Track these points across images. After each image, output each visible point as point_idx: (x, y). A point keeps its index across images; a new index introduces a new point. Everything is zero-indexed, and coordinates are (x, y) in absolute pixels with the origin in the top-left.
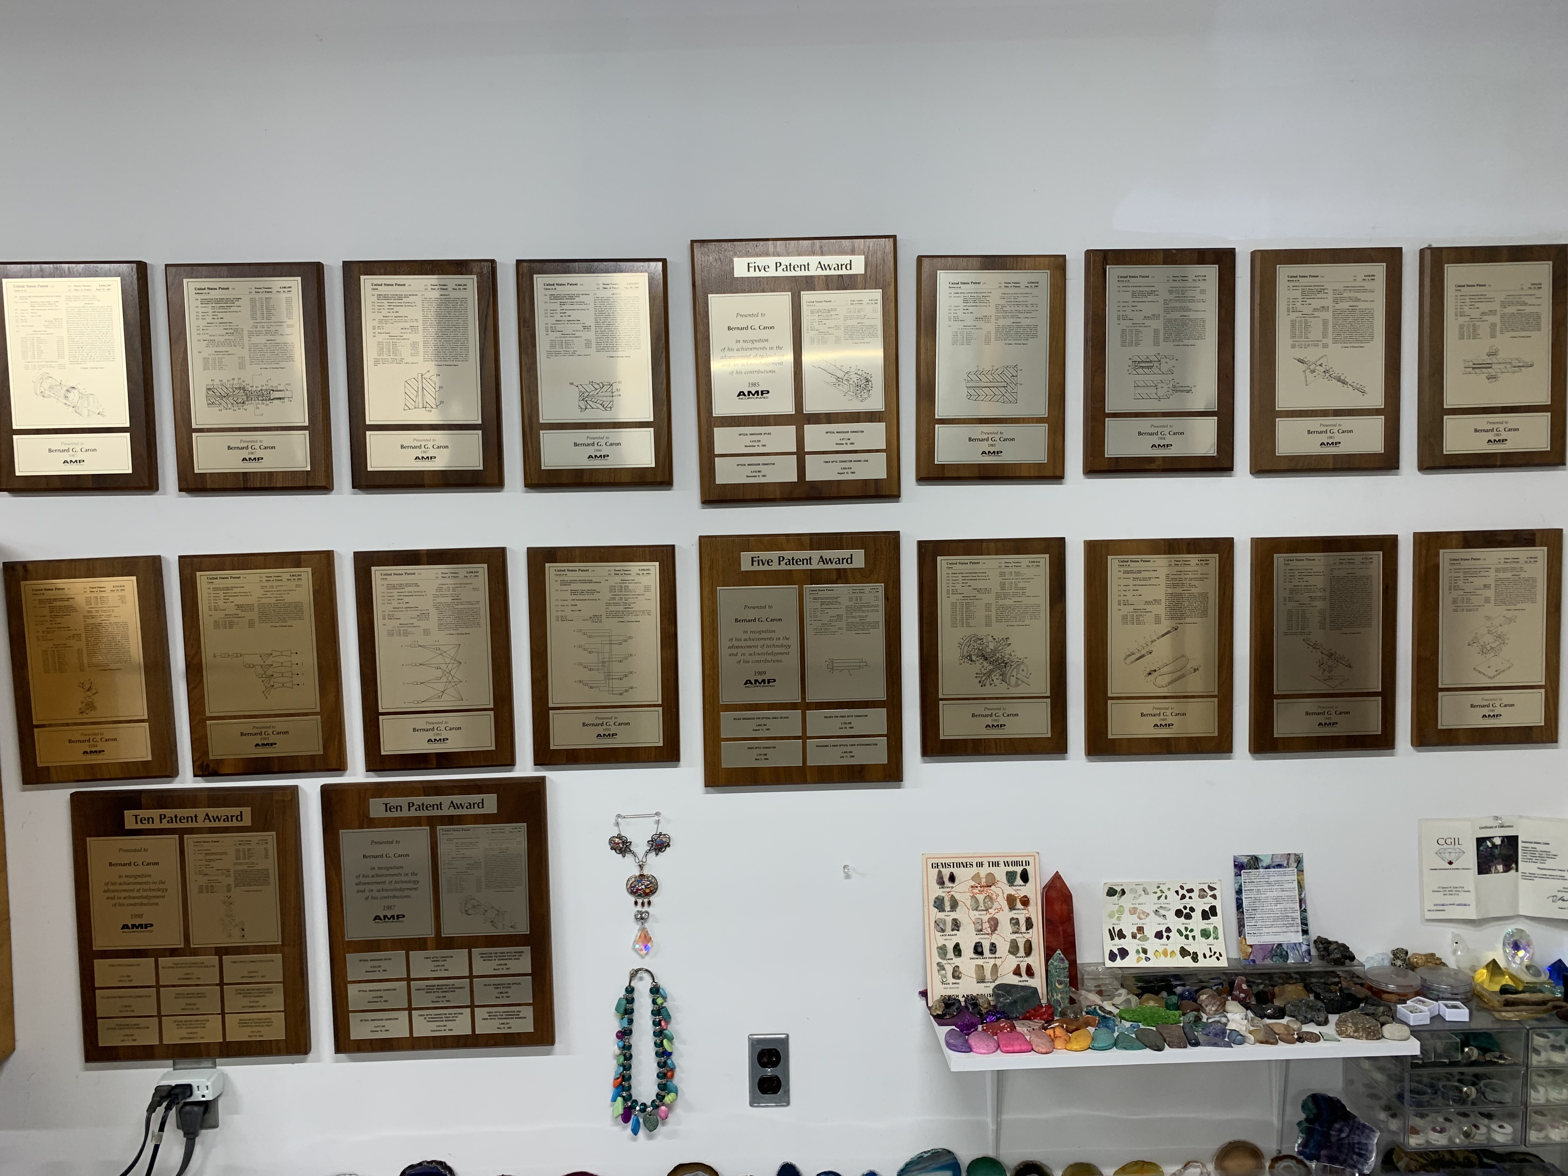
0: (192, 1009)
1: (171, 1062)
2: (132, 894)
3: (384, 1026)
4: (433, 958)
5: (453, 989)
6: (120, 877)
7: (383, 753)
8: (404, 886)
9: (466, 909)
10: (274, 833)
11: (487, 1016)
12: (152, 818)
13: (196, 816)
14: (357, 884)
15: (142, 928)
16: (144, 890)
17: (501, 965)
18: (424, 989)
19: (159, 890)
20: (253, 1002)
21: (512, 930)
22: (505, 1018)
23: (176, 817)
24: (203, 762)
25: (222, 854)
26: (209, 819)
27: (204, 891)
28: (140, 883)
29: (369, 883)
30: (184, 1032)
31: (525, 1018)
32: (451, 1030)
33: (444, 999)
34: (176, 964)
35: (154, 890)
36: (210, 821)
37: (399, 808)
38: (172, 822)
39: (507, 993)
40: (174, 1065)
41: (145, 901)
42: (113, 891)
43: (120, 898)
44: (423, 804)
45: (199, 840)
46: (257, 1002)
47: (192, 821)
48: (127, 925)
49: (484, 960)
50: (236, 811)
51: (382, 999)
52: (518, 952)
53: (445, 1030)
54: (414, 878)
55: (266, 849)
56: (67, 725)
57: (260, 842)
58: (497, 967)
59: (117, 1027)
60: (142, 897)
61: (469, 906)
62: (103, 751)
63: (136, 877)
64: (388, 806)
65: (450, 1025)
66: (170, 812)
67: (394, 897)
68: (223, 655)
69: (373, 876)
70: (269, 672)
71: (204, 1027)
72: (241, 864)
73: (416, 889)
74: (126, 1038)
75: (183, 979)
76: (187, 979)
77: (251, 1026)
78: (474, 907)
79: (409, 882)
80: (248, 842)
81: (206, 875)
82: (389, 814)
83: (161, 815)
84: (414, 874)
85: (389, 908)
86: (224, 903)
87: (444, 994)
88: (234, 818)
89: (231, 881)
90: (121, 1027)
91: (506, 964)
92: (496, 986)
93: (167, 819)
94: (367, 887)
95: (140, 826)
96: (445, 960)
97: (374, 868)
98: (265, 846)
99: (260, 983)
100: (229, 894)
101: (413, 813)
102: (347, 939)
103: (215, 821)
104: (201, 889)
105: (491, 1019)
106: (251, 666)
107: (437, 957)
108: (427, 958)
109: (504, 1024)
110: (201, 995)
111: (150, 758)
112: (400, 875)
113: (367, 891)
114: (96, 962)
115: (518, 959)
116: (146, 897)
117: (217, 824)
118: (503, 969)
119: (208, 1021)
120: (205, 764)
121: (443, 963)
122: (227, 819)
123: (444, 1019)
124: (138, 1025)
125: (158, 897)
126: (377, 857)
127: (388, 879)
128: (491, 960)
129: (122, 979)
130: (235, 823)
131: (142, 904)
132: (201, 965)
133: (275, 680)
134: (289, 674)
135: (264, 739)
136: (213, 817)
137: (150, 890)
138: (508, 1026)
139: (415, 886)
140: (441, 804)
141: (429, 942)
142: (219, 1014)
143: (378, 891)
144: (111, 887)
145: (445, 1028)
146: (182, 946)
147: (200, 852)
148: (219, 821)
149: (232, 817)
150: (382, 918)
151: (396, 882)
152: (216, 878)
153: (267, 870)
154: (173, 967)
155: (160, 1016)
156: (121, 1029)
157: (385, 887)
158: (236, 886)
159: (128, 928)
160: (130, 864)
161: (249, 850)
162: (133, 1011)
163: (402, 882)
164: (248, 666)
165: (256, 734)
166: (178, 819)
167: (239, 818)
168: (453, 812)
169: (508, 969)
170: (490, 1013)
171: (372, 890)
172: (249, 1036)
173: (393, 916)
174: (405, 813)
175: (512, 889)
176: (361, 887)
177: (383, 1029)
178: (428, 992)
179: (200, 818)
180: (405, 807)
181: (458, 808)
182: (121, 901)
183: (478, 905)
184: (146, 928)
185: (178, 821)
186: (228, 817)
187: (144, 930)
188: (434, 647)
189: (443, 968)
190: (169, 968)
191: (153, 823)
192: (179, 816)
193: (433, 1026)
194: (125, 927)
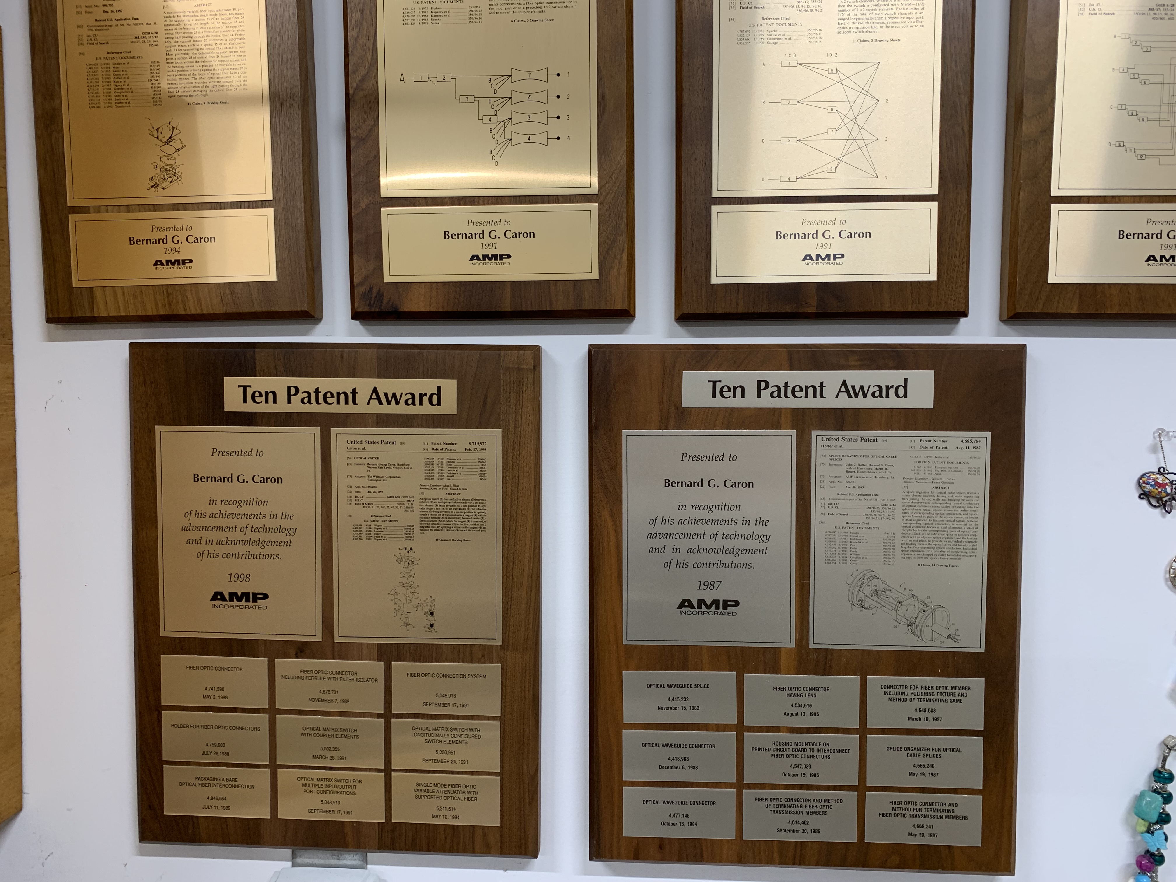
0: (332, 758)
1: (288, 852)
2: (231, 536)
3: (687, 816)
4: (791, 689)
5: (826, 752)
6: (213, 502)
7: (714, 281)
8: (740, 544)
9: (862, 595)
10: (498, 432)
11: (889, 809)
12: (274, 393)
13: (354, 392)
14: (650, 536)
15: (248, 600)
16: (254, 529)
17: (924, 710)
18: (768, 749)
19: (280, 530)
20: (444, 752)
21: (950, 643)
22: (926, 816)
23: (317, 391)
24: (371, 289)
25: (400, 466)
26: (378, 398)
27: (364, 537)
28: (248, 516)
29: (673, 536)
30: (315, 800)
31: (965, 818)
32: (818, 831)
33: (807, 771)
34: (306, 672)
35: (272, 530)
36: (381, 403)
37: (739, 390)
38: (310, 402)
39: (932, 766)
40: (294, 856)
41: (255, 550)
42: (198, 529)
43: (211, 542)
44: (786, 385)
45: (358, 438)
46: (450, 752)
47: (347, 402)
48: (221, 594)
49: (890, 699)
50: (428, 386)
51: (686, 764)
52: (960, 688)
53: (804, 831)
54: (760, 530)
55: (482, 461)
56: (129, 208)
57: (472, 447)
58: (916, 715)
59: (197, 782)
60: (250, 542)
61: (867, 590)
62: (191, 261)
63: (239, 503)
64: (719, 386)
65: (815, 821)
66: (307, 384)
67: (720, 565)
68: (418, 78)
69: (681, 522)
70: (504, 113)
71: (353, 794)
72: (434, 488)
73: (764, 551)
74: (214, 803)
75: (318, 700)
76: (324, 701)
77: (438, 798)
78: (876, 593)
79: (752, 537)
80: (450, 447)
81: (368, 505)
82: (719, 403)
83: (289, 388)
84: (761, 522)
85: (710, 585)
86: (400, 561)
87: (806, 761)
88: (426, 399)
89: (413, 518)
90: (204, 782)
91: (934, 711)
92: (912, 752)
93: (300, 396)
94: (670, 543)
95: (250, 407)
96: (814, 696)
97: (684, 507)
98: (482, 455)
99: (458, 717)
100: (408, 544)
101: (766, 401)
102: (625, 642)
103: (389, 403)
104: (357, 533)
105: (896, 815)
106: (471, 99)
107: (798, 689)
108: (779, 689)
109: (922, 826)
110: (349, 733)
111: (274, 278)
112: (732, 522)
113: (669, 550)
114: (165, 659)
115: (959, 701)
116: (258, 543)
117: (392, 409)
118: (927, 719)
119: (360, 781)
120: (375, 291)
121: (810, 700)
122: (412, 400)
123: (804, 810)
124: (235, 780)
125: (278, 544)
126: (691, 484)
127: (711, 529)
128: (905, 700)
129: (210, 693)
130: (426, 409)
131: (249, 555)
132: (352, 677)
133: (514, 128)
134: (542, 118)
135: (488, 245)
136: (386, 394)
137: (265, 529)
138: (931, 831)
139: (762, 546)
140: (822, 385)
141: (783, 657)
142: (379, 770)
143: (690, 551)
144: (196, 522)
145: (804, 827)
146: (319, 639)
147: (358, 461)
148: (397, 403)
149: (421, 396)
150: (695, 604)
151: (725, 536)
152: (386, 512)
153: (482, 501)
154: (299, 678)
155: (273, 767)
156: (203, 785)
157: (706, 543)
158: (424, 529)
159: (223, 599)
160: (230, 479)
161: (451, 461)
162: (227, 754)
163: (736, 536)
164: (463, 99)
165: (472, 236)
166: (321, 396)
167: (435, 399)
168: (844, 402)
169: (937, 719)
170: (895, 803)
171: (678, 550)
172: (434, 816)
173: (716, 603)
174: (751, 401)
175: (954, 563)
176: (658, 543)
177: (686, 821)
178: (777, 756)
179: (362, 397)
180: (751, 390)
181: (856, 395)
182: (213, 548)
183: (885, 590)
184: (255, 600)
185: (321, 400)
186: (413, 396)
187: (251, 604)
188: (826, 67)
189: (808, 710)
190: (293, 678)
191: (275, 401)
192: (323, 391)
193: (783, 821)
194: (218, 596)
